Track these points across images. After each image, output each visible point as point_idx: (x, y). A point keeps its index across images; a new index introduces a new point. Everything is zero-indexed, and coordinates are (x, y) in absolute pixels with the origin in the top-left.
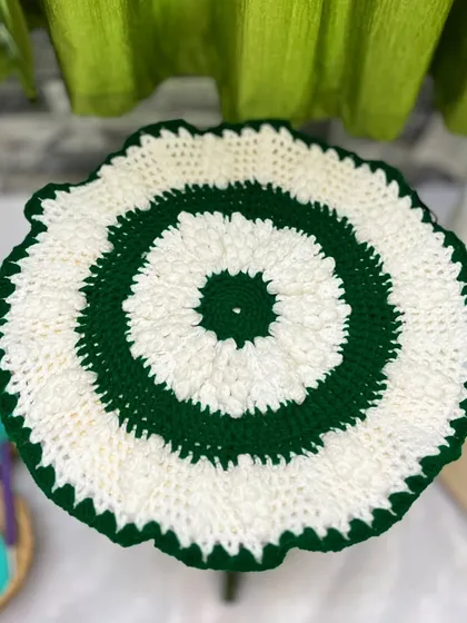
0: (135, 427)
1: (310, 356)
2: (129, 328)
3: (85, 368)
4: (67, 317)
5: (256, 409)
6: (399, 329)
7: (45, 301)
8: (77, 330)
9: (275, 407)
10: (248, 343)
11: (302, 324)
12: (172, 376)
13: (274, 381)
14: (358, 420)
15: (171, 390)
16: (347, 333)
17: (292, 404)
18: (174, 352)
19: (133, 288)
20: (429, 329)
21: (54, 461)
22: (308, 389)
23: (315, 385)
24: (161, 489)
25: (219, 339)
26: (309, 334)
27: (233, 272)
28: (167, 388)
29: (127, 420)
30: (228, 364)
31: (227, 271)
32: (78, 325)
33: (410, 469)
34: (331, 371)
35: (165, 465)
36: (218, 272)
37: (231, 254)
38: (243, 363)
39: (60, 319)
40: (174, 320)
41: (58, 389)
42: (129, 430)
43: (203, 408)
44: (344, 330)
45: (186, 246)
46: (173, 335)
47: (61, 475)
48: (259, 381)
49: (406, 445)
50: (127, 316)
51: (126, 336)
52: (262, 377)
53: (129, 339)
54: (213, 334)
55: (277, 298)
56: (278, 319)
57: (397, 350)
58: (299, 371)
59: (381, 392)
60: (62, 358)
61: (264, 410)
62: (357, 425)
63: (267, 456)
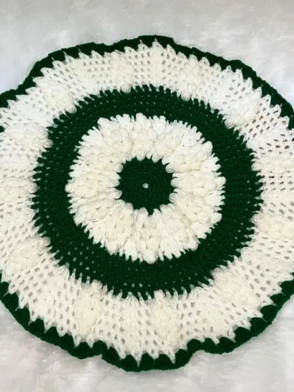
0: (81, 275)
1: (199, 216)
2: (71, 204)
3: (41, 235)
4: (25, 198)
5: (165, 257)
6: (261, 189)
7: (7, 188)
8: (33, 207)
9: (178, 255)
10: (156, 211)
11: (192, 194)
12: (104, 237)
13: (176, 238)
14: (235, 257)
15: (104, 248)
16: (224, 197)
17: (189, 252)
18: (104, 220)
19: (71, 174)
20: (282, 188)
21: (27, 304)
22: (200, 239)
23: (204, 237)
24: (103, 317)
25: (135, 208)
26: (198, 201)
27: (140, 158)
28: (102, 246)
29: (75, 270)
30: (143, 226)
31: (136, 158)
32: (33, 203)
33: (274, 290)
34: (215, 226)
35: (104, 300)
36: (130, 159)
37: (138, 146)
38: (154, 226)
39: (20, 200)
40: (102, 196)
41: (24, 252)
42: (77, 278)
43: (127, 258)
44: (222, 195)
45: (106, 142)
46: (103, 207)
47: (33, 313)
48: (165, 237)
49: (270, 273)
50: (69, 196)
51: (69, 210)
52: (167, 234)
53: (71, 212)
54: (130, 205)
55: (174, 175)
56: (175, 190)
57: (260, 204)
58: (192, 227)
59: (251, 236)
60: (24, 229)
61: (170, 257)
62: (235, 261)
63: (174, 289)
